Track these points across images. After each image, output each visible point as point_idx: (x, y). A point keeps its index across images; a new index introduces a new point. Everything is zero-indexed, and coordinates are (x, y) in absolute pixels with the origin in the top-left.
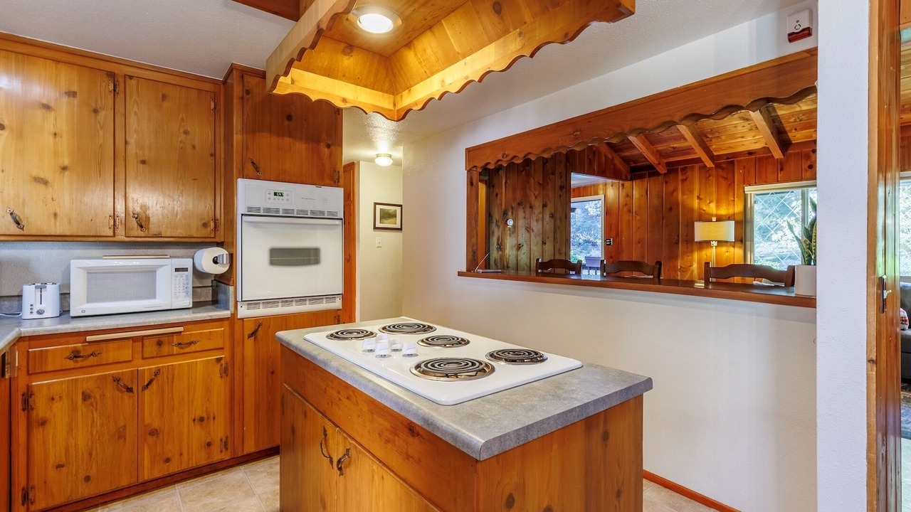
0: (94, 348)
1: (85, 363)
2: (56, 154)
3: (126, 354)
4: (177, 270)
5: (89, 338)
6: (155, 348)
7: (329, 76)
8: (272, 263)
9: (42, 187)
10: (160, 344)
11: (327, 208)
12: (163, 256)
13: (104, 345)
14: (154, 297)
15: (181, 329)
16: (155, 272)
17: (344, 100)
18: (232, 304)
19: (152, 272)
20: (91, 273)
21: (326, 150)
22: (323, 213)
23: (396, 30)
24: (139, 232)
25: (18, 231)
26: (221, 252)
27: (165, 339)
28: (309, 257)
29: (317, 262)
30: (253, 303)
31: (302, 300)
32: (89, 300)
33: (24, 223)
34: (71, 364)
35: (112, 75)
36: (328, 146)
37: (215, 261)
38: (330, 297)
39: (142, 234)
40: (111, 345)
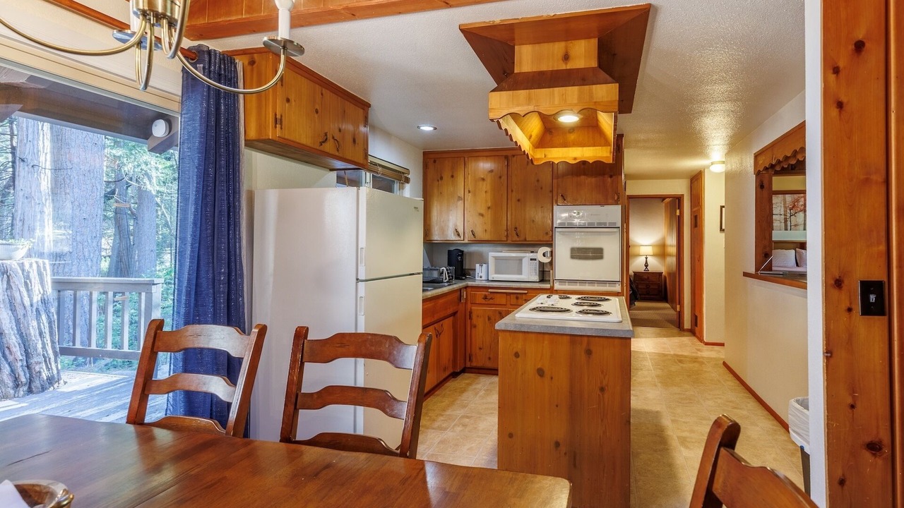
0: (492, 296)
1: (489, 302)
2: (486, 201)
3: (503, 301)
4: (531, 259)
5: (490, 290)
6: (515, 300)
7: (565, 147)
8: (572, 257)
9: (481, 217)
10: (517, 298)
11: (608, 220)
12: (525, 252)
13: (495, 295)
14: (521, 274)
15: (526, 292)
16: (522, 260)
17: (575, 159)
18: (551, 281)
19: (520, 260)
20: (497, 259)
21: (609, 179)
22: (605, 224)
23: (581, 119)
24: (516, 238)
25: (474, 239)
26: (548, 249)
27: (519, 296)
28: (597, 254)
29: (601, 257)
30: (562, 281)
31: (592, 282)
32: (496, 273)
33: (476, 235)
34: (484, 301)
35: (506, 157)
36: (611, 177)
37: (544, 255)
38: (613, 282)
39: (518, 239)
40: (498, 295)
